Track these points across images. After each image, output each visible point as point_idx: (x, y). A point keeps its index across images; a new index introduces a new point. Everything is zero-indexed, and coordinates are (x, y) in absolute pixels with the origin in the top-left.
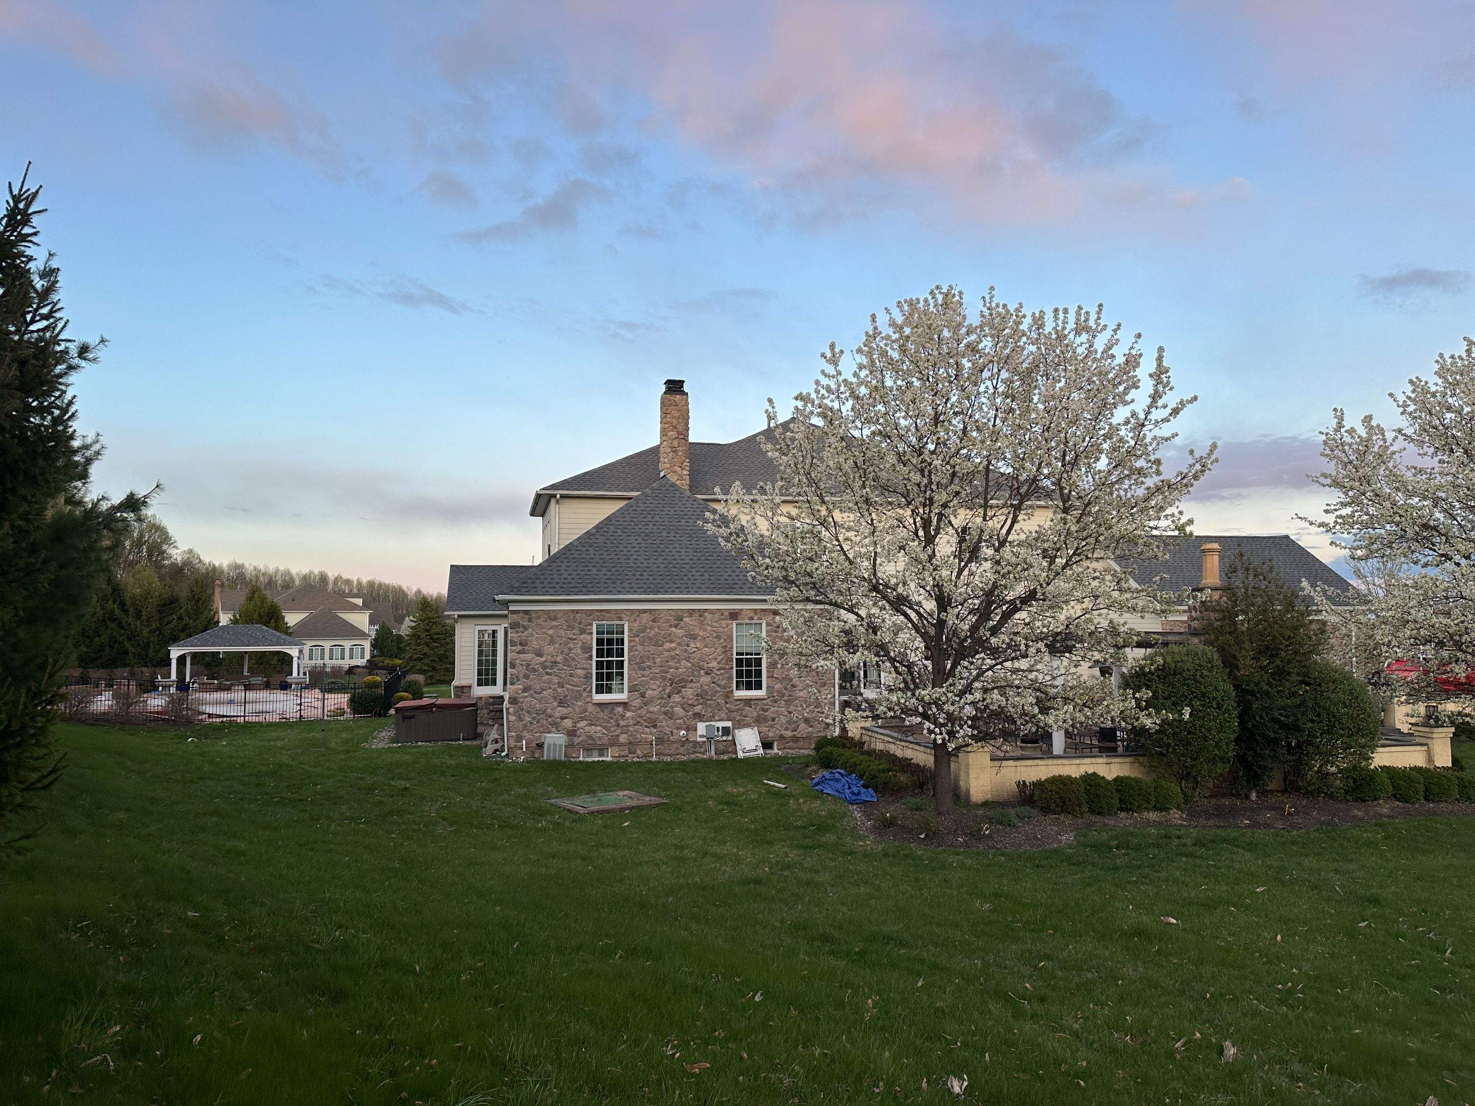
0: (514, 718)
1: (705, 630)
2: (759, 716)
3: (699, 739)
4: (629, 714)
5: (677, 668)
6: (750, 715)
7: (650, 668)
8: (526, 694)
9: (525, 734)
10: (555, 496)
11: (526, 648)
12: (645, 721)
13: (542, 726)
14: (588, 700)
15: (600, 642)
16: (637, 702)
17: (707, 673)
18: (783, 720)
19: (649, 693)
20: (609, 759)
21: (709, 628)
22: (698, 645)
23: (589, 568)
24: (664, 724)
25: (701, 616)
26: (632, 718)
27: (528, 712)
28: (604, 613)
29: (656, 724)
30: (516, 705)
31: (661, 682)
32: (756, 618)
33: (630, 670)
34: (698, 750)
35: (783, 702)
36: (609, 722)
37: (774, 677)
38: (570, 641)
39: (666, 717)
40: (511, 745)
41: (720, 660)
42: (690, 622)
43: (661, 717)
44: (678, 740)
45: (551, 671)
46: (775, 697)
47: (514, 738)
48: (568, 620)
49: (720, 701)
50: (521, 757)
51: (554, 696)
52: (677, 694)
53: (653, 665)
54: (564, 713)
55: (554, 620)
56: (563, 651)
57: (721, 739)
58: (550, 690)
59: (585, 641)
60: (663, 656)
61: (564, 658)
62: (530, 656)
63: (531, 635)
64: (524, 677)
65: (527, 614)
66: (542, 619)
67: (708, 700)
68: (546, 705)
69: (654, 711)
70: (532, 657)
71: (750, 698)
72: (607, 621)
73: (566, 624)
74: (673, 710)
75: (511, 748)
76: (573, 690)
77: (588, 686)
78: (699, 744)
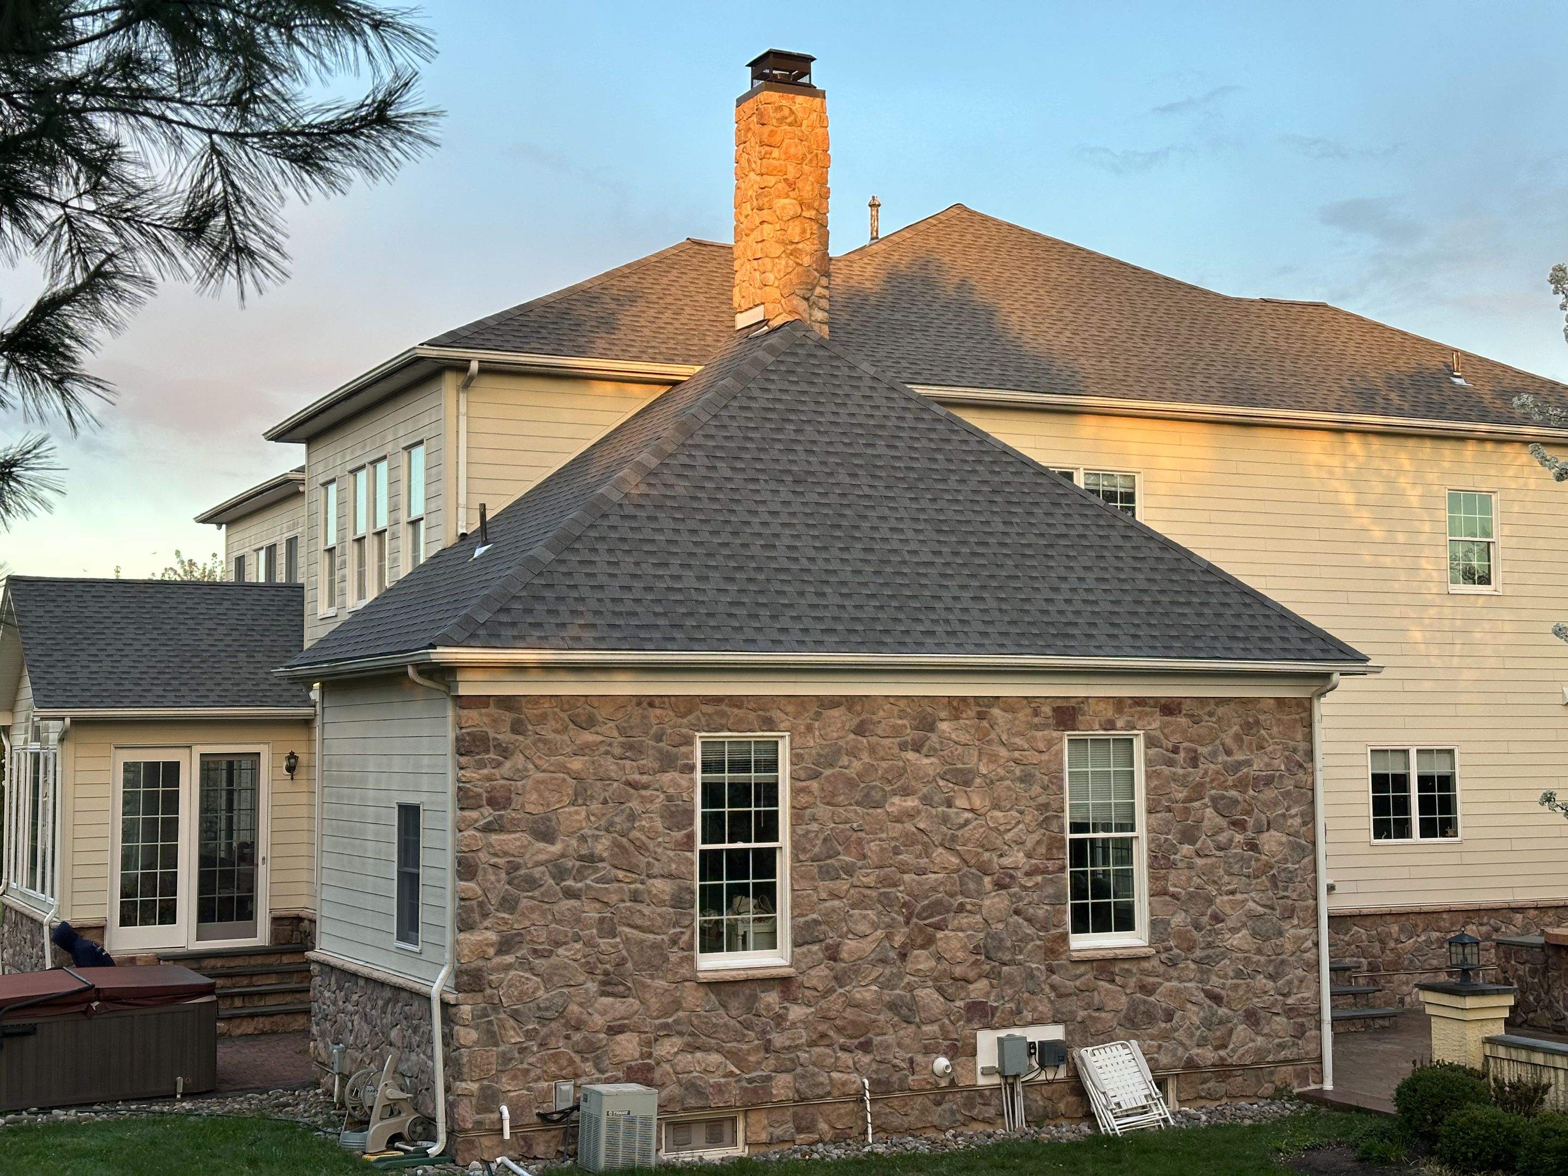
0: (474, 1035)
1: (994, 758)
2: (1133, 1006)
3: (982, 1081)
4: (796, 1012)
5: (921, 872)
6: (1111, 1005)
7: (849, 870)
8: (509, 959)
9: (505, 1084)
10: (461, 367)
11: (508, 814)
12: (840, 1030)
13: (555, 1058)
14: (684, 971)
15: (712, 794)
16: (819, 975)
17: (999, 886)
18: (1194, 1015)
19: (850, 946)
20: (739, 1151)
21: (1003, 752)
22: (977, 803)
23: (675, 570)
24: (890, 1038)
25: (981, 716)
26: (805, 1023)
27: (515, 1015)
28: (723, 707)
29: (871, 1039)
30: (480, 995)
31: (879, 914)
32: (1120, 723)
33: (792, 878)
34: (980, 1112)
35: (1192, 966)
36: (742, 1039)
37: (1165, 893)
38: (632, 791)
39: (896, 1019)
40: (463, 1121)
41: (1029, 845)
42: (953, 736)
43: (882, 1017)
44: (928, 1087)
45: (579, 885)
46: (1168, 949)
47: (474, 1101)
48: (624, 728)
49: (1034, 966)
50: (499, 1160)
51: (588, 963)
52: (922, 947)
53: (860, 864)
54: (618, 1015)
55: (584, 725)
56: (612, 824)
57: (1042, 1077)
58: (578, 946)
59: (671, 791)
60: (884, 836)
61: (616, 844)
62: (519, 839)
63: (522, 774)
64: (501, 905)
65: (509, 709)
66: (552, 723)
67: (1005, 964)
68: (565, 990)
69: (864, 999)
70: (526, 843)
71: (1110, 954)
72: (730, 730)
73: (622, 739)
74: (913, 997)
75: (466, 1131)
76: (642, 941)
77: (678, 930)
78: (982, 1095)
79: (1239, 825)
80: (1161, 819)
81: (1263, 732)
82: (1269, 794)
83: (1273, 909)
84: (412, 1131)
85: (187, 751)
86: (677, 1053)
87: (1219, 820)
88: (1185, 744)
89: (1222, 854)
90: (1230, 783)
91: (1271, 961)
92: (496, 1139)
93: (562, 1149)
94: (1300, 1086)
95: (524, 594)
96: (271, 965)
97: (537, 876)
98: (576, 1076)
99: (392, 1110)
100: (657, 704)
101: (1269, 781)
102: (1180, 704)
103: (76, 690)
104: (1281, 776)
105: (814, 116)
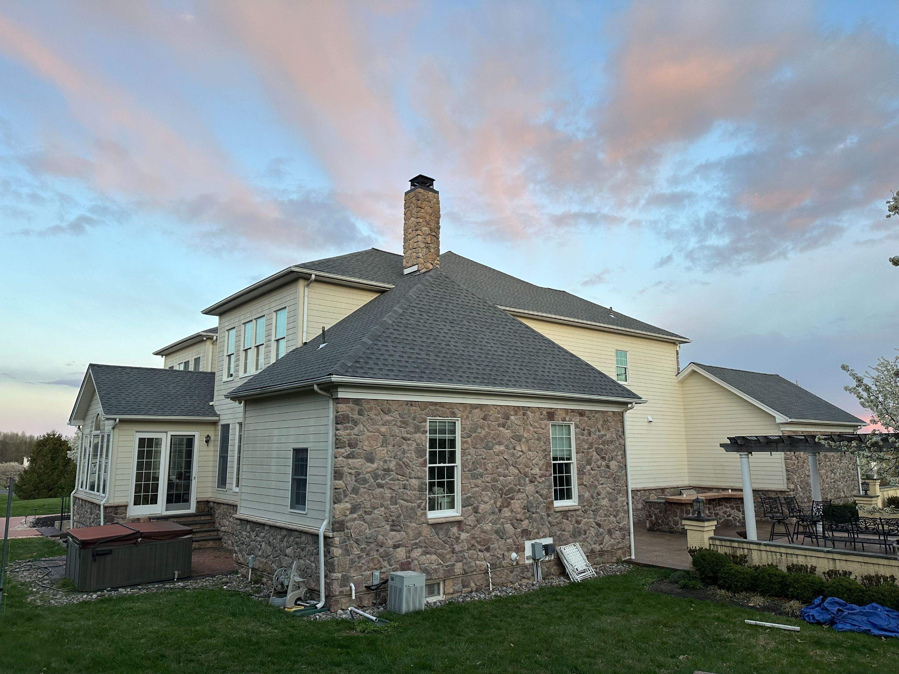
0: (340, 551)
1: (529, 431)
2: (574, 529)
3: (527, 562)
4: (464, 536)
5: (506, 476)
6: (567, 529)
7: (481, 475)
8: (355, 516)
9: (353, 573)
10: (307, 277)
11: (356, 450)
12: (479, 543)
13: (373, 560)
14: (423, 519)
15: (433, 443)
16: (471, 520)
17: (531, 482)
18: (593, 532)
19: (482, 506)
20: (441, 597)
21: (531, 428)
22: (523, 448)
23: (418, 351)
24: (496, 545)
25: (524, 414)
26: (467, 540)
27: (357, 541)
28: (437, 407)
29: (490, 546)
30: (343, 533)
31: (492, 493)
32: (567, 419)
33: (462, 478)
34: (526, 575)
35: (592, 513)
36: (443, 548)
37: (582, 484)
38: (404, 441)
39: (498, 537)
40: (335, 591)
41: (540, 465)
42: (515, 422)
43: (493, 537)
44: (509, 565)
45: (383, 482)
46: (584, 506)
47: (339, 581)
48: (402, 414)
49: (543, 514)
50: (350, 609)
51: (387, 516)
52: (507, 507)
53: (485, 472)
54: (397, 540)
55: (387, 413)
56: (396, 455)
57: (547, 559)
58: (383, 509)
59: (419, 441)
60: (493, 461)
61: (398, 464)
62: (360, 462)
63: (362, 433)
64: (352, 491)
65: (357, 404)
66: (374, 411)
67: (533, 513)
68: (377, 529)
69: (487, 529)
70: (363, 463)
71: (567, 509)
72: (440, 417)
73: (401, 419)
74: (504, 528)
75: (335, 596)
76: (407, 507)
77: (421, 501)
78: (527, 568)
79: (603, 458)
80: (581, 456)
81: (609, 424)
82: (612, 447)
83: (615, 490)
84: (305, 596)
85: (165, 434)
86: (420, 556)
87: (598, 456)
88: (587, 428)
89: (598, 469)
90: (600, 442)
91: (615, 510)
92: (347, 599)
93: (374, 602)
94: (624, 558)
95: (363, 356)
96: (196, 521)
97: (367, 478)
98: (381, 568)
99: (297, 587)
100: (414, 405)
101: (612, 442)
102: (585, 412)
103: (121, 408)
104: (615, 440)
105: (435, 200)
